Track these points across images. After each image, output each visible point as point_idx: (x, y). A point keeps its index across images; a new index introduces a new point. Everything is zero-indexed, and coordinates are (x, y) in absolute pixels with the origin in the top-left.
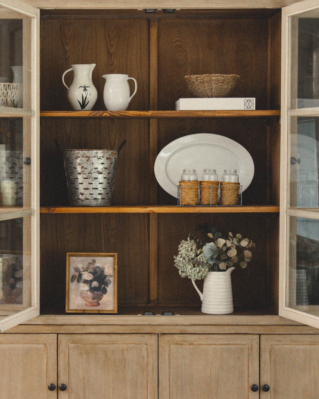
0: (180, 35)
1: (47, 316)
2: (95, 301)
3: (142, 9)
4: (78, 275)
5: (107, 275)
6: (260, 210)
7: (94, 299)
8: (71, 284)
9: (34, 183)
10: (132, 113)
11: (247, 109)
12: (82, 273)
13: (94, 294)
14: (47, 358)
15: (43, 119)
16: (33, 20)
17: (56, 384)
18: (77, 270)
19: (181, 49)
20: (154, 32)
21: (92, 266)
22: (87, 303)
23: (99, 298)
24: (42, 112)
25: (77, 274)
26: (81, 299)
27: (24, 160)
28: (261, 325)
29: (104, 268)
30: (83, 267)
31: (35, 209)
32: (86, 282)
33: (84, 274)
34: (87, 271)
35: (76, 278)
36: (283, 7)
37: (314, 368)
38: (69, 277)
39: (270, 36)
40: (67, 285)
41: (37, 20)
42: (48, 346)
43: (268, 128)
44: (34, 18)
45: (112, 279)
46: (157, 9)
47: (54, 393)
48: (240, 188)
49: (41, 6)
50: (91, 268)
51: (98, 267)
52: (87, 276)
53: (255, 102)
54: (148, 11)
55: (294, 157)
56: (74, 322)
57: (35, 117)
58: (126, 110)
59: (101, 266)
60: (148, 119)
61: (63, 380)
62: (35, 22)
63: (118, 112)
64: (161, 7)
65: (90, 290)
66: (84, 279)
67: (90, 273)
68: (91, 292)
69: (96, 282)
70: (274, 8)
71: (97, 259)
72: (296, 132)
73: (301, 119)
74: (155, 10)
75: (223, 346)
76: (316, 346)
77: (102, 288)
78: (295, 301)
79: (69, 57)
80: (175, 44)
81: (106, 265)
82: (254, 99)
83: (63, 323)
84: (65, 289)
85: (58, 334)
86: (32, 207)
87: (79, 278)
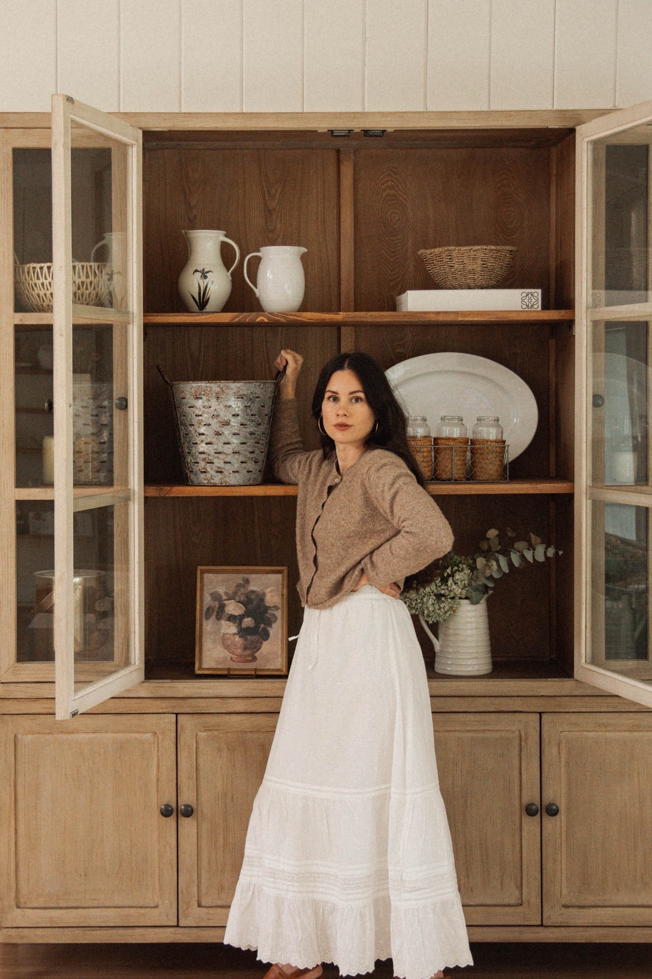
0: (394, 176)
1: (159, 683)
2: (248, 652)
3: (325, 130)
4: (217, 606)
5: (269, 607)
6: (540, 490)
7: (245, 648)
8: (205, 623)
9: (134, 441)
10: (309, 316)
11: (527, 309)
12: (226, 602)
13: (246, 640)
14: (158, 757)
15: (148, 328)
16: (130, 150)
17: (174, 806)
18: (215, 596)
19: (396, 201)
20: (347, 171)
21: (242, 590)
22: (234, 656)
23: (256, 648)
24: (146, 316)
25: (216, 604)
26: (222, 649)
27: (115, 401)
28: (542, 696)
29: (264, 594)
30: (227, 591)
31: (136, 489)
32: (231, 618)
33: (229, 604)
34: (234, 599)
35: (213, 611)
36: (578, 125)
37: (639, 773)
38: (201, 610)
39: (554, 178)
40: (198, 625)
41: (137, 149)
42: (160, 737)
43: (552, 342)
44: (132, 147)
45: (278, 614)
46: (352, 130)
47: (171, 821)
48: (506, 449)
49: (143, 125)
50: (242, 594)
51: (253, 592)
52: (233, 608)
53: (540, 297)
54: (336, 133)
55: (600, 393)
56: (205, 692)
57: (136, 324)
58: (298, 312)
59: (259, 590)
60: (337, 326)
61: (187, 797)
62: (135, 154)
63: (283, 314)
64: (360, 126)
65: (238, 634)
66: (228, 614)
67: (239, 602)
68: (240, 637)
69: (250, 619)
70: (562, 127)
71: (252, 577)
72: (603, 349)
73: (611, 326)
74: (349, 131)
75: (475, 735)
76: (641, 734)
77: (260, 630)
78: (603, 652)
79: (195, 217)
80: (385, 194)
81: (267, 587)
82: (539, 291)
83: (189, 695)
84: (194, 633)
85: (177, 714)
86: (131, 486)
87: (220, 612)
